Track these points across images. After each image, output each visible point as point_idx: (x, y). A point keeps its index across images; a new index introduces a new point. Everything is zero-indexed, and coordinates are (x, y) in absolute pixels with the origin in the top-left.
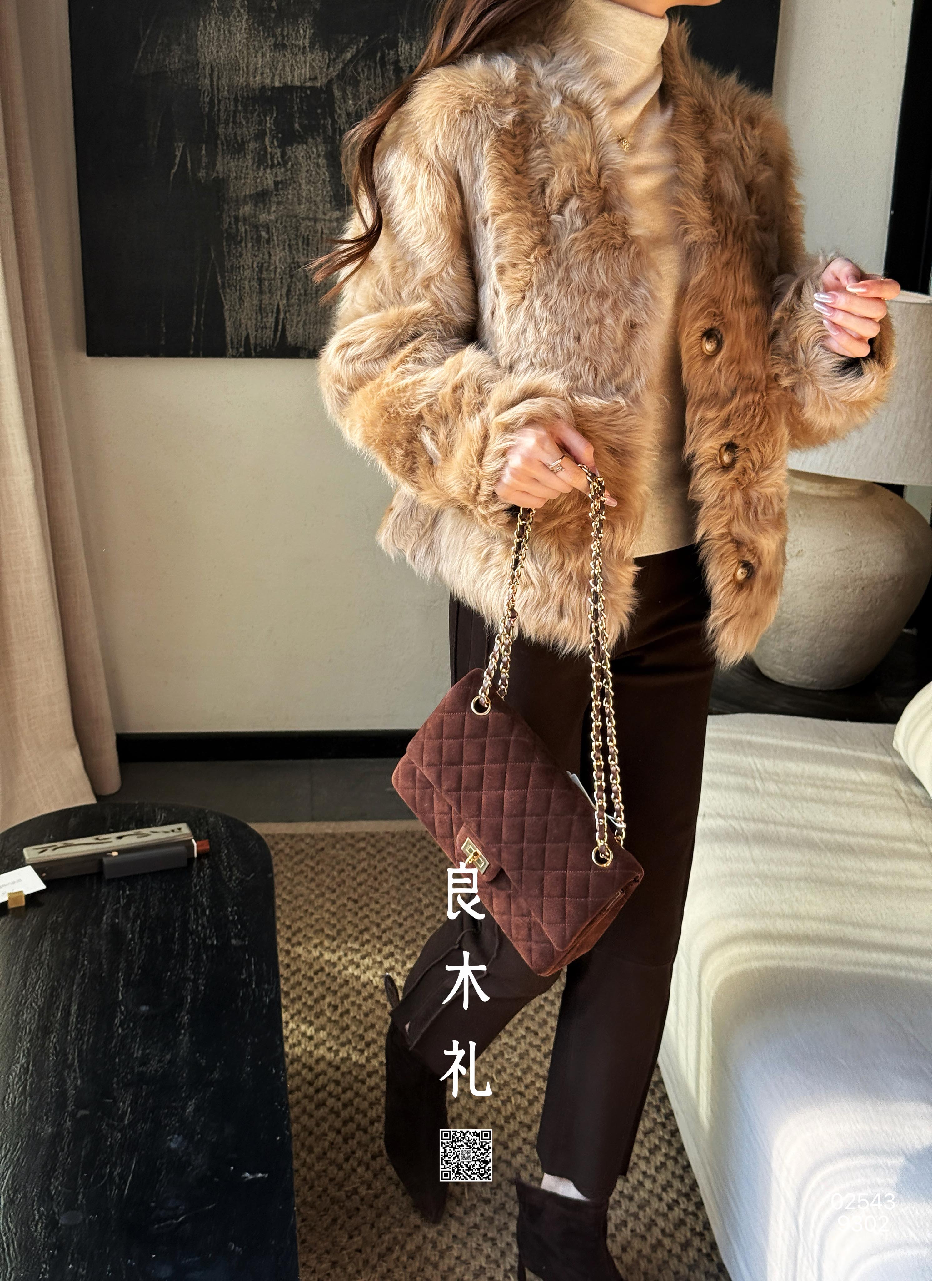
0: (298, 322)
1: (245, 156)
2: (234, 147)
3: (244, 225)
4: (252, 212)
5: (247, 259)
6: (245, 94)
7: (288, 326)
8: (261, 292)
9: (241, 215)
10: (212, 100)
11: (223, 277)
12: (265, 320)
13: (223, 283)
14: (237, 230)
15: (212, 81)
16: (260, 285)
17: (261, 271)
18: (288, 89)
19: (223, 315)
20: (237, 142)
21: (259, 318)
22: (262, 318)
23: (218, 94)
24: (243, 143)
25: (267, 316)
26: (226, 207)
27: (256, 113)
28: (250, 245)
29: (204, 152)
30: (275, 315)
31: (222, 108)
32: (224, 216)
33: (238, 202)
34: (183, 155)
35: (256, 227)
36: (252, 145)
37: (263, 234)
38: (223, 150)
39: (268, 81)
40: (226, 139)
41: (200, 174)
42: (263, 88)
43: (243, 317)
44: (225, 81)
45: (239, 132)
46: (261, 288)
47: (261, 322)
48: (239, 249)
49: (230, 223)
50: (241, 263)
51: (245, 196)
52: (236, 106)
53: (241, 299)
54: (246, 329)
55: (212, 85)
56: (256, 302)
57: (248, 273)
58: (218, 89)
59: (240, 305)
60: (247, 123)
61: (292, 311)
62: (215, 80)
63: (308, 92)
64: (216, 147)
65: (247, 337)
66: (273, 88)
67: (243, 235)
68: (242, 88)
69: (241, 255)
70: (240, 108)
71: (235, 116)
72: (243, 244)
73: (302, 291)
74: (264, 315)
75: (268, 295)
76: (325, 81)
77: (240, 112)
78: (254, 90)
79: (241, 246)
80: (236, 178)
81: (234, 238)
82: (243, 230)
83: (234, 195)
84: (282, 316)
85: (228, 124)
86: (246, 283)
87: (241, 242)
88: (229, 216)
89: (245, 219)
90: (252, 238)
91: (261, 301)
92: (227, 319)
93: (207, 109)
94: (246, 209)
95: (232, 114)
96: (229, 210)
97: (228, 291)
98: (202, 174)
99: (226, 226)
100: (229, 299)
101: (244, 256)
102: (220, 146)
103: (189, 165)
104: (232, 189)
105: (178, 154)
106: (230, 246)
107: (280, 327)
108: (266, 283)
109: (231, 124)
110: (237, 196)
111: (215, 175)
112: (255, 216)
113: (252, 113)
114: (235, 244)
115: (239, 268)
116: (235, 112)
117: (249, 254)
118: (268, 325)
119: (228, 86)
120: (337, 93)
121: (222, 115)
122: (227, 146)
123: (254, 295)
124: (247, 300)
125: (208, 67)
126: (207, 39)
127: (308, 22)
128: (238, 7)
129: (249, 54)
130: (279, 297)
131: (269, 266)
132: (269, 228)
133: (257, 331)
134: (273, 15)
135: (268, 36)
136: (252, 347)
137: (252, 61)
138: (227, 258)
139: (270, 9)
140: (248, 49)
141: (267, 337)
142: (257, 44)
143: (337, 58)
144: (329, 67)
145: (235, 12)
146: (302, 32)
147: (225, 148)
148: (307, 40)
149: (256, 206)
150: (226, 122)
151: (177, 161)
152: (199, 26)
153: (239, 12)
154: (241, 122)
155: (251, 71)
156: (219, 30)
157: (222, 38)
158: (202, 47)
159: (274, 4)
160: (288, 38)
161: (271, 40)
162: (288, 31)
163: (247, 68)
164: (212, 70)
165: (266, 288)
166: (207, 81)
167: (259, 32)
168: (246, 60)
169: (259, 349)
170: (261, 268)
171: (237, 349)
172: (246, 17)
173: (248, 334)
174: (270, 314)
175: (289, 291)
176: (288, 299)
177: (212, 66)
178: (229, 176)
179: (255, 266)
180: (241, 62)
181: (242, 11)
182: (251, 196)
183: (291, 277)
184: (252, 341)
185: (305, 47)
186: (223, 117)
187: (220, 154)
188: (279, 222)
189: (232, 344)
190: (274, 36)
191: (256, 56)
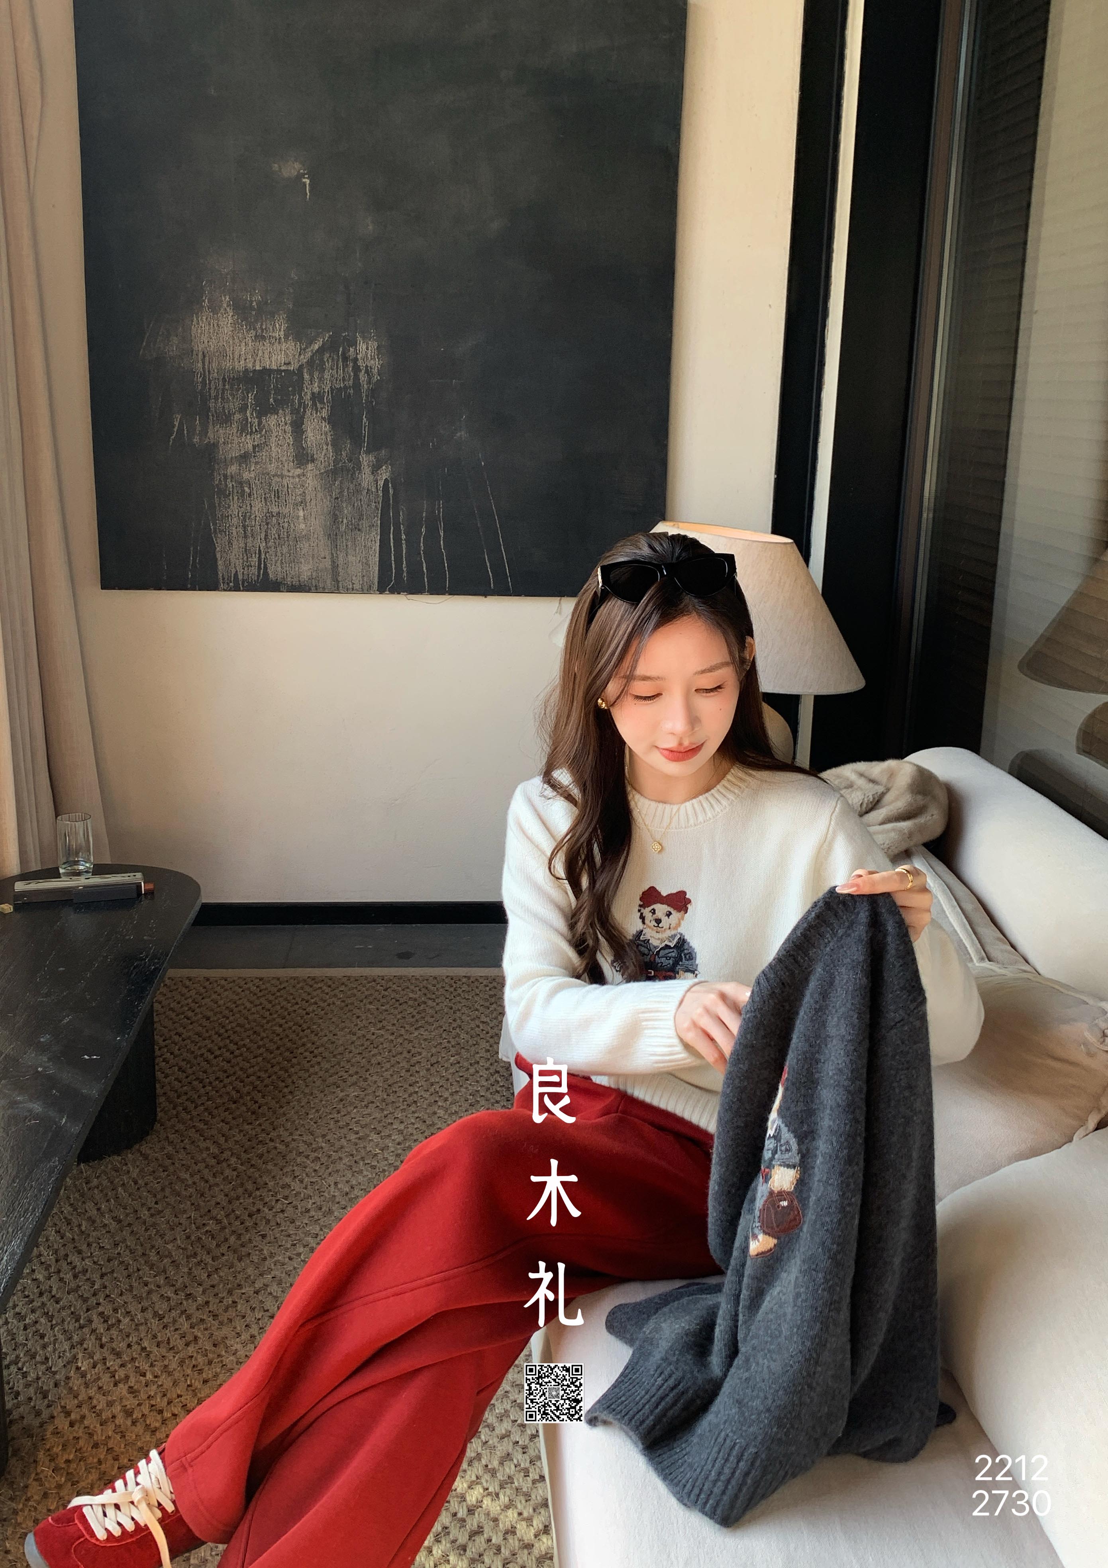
0: (276, 563)
1: (231, 425)
2: (222, 418)
3: (232, 481)
4: (238, 471)
5: (234, 510)
6: (232, 376)
7: (269, 565)
8: (246, 537)
9: (228, 474)
10: (204, 380)
11: (215, 524)
12: (250, 559)
13: (215, 529)
14: (226, 486)
15: (203, 363)
16: (244, 531)
17: (245, 520)
18: (266, 372)
19: (215, 556)
20: (225, 414)
21: (245, 558)
22: (247, 558)
23: (209, 375)
24: (230, 415)
25: (252, 557)
26: (216, 467)
27: (240, 391)
28: (236, 498)
29: (198, 422)
30: (257, 556)
31: (213, 387)
32: (215, 474)
33: (227, 463)
34: (181, 424)
35: (241, 483)
36: (237, 416)
37: (246, 489)
38: (213, 421)
39: (250, 365)
40: (216, 412)
42: (246, 371)
43: (232, 557)
44: (214, 365)
45: (226, 406)
46: (245, 533)
47: (247, 562)
48: (228, 502)
49: (220, 480)
50: (230, 513)
51: (232, 458)
52: (224, 385)
53: (230, 543)
54: (235, 567)
55: (204, 368)
56: (242, 545)
57: (235, 521)
58: (209, 371)
59: (229, 547)
60: (233, 399)
61: (270, 552)
62: (207, 364)
63: (283, 374)
64: (208, 418)
65: (236, 574)
66: (255, 370)
67: (231, 490)
68: (229, 371)
69: (229, 507)
70: (227, 387)
71: (223, 393)
72: (231, 498)
73: (277, 536)
74: (249, 555)
75: (251, 539)
76: (297, 366)
77: (227, 390)
78: (239, 372)
79: (229, 499)
80: (224, 443)
81: (224, 493)
82: (231, 485)
83: (223, 457)
84: (263, 557)
85: (218, 399)
86: (234, 529)
87: (229, 495)
88: (219, 474)
89: (232, 477)
90: (237, 492)
91: (246, 544)
92: (219, 559)
93: (200, 387)
94: (233, 469)
95: (220, 391)
96: (219, 469)
97: (219, 535)
98: (196, 440)
99: (217, 482)
100: (220, 542)
101: (231, 507)
102: (211, 417)
103: (185, 432)
104: (221, 452)
105: (177, 423)
106: (220, 498)
107: (262, 565)
108: (249, 529)
109: (220, 400)
110: (225, 458)
111: (207, 441)
112: (240, 474)
113: (237, 391)
114: (224, 497)
115: (228, 516)
116: (223, 390)
117: (235, 506)
118: (253, 564)
119: (218, 369)
120: (306, 376)
121: (212, 392)
122: (217, 417)
123: (240, 539)
124: (235, 543)
125: (200, 354)
126: (199, 331)
127: (283, 318)
128: (225, 305)
129: (234, 343)
130: (259, 541)
131: (250, 516)
132: (250, 484)
133: (244, 569)
134: (254, 313)
135: (250, 329)
136: (241, 583)
137: (237, 349)
138: (218, 508)
139: (251, 308)
140: (234, 339)
141: (252, 574)
142: (240, 335)
143: (307, 347)
144: (300, 354)
145: (222, 311)
146: (277, 326)
147: (215, 419)
148: (282, 333)
149: (240, 466)
150: (216, 398)
151: (175, 430)
152: (192, 321)
153: (226, 309)
154: (228, 398)
155: (236, 357)
156: (210, 324)
157: (211, 331)
158: (195, 338)
159: (254, 304)
160: (267, 331)
161: (253, 333)
162: (266, 325)
163: (233, 354)
164: (204, 356)
165: (249, 533)
166: (200, 365)
167: (242, 326)
168: (231, 349)
169: (246, 584)
170: (244, 517)
171: (228, 584)
172: (231, 314)
173: (237, 571)
174: (254, 555)
175: (266, 535)
176: (266, 543)
177: (203, 353)
178: (219, 441)
179: (240, 515)
180: (228, 350)
181: (228, 309)
182: (236, 457)
183: (267, 524)
184: (240, 577)
185: (280, 338)
186: (213, 394)
187: (211, 423)
188: (257, 479)
189: (223, 579)
190: (255, 329)
191: (240, 346)
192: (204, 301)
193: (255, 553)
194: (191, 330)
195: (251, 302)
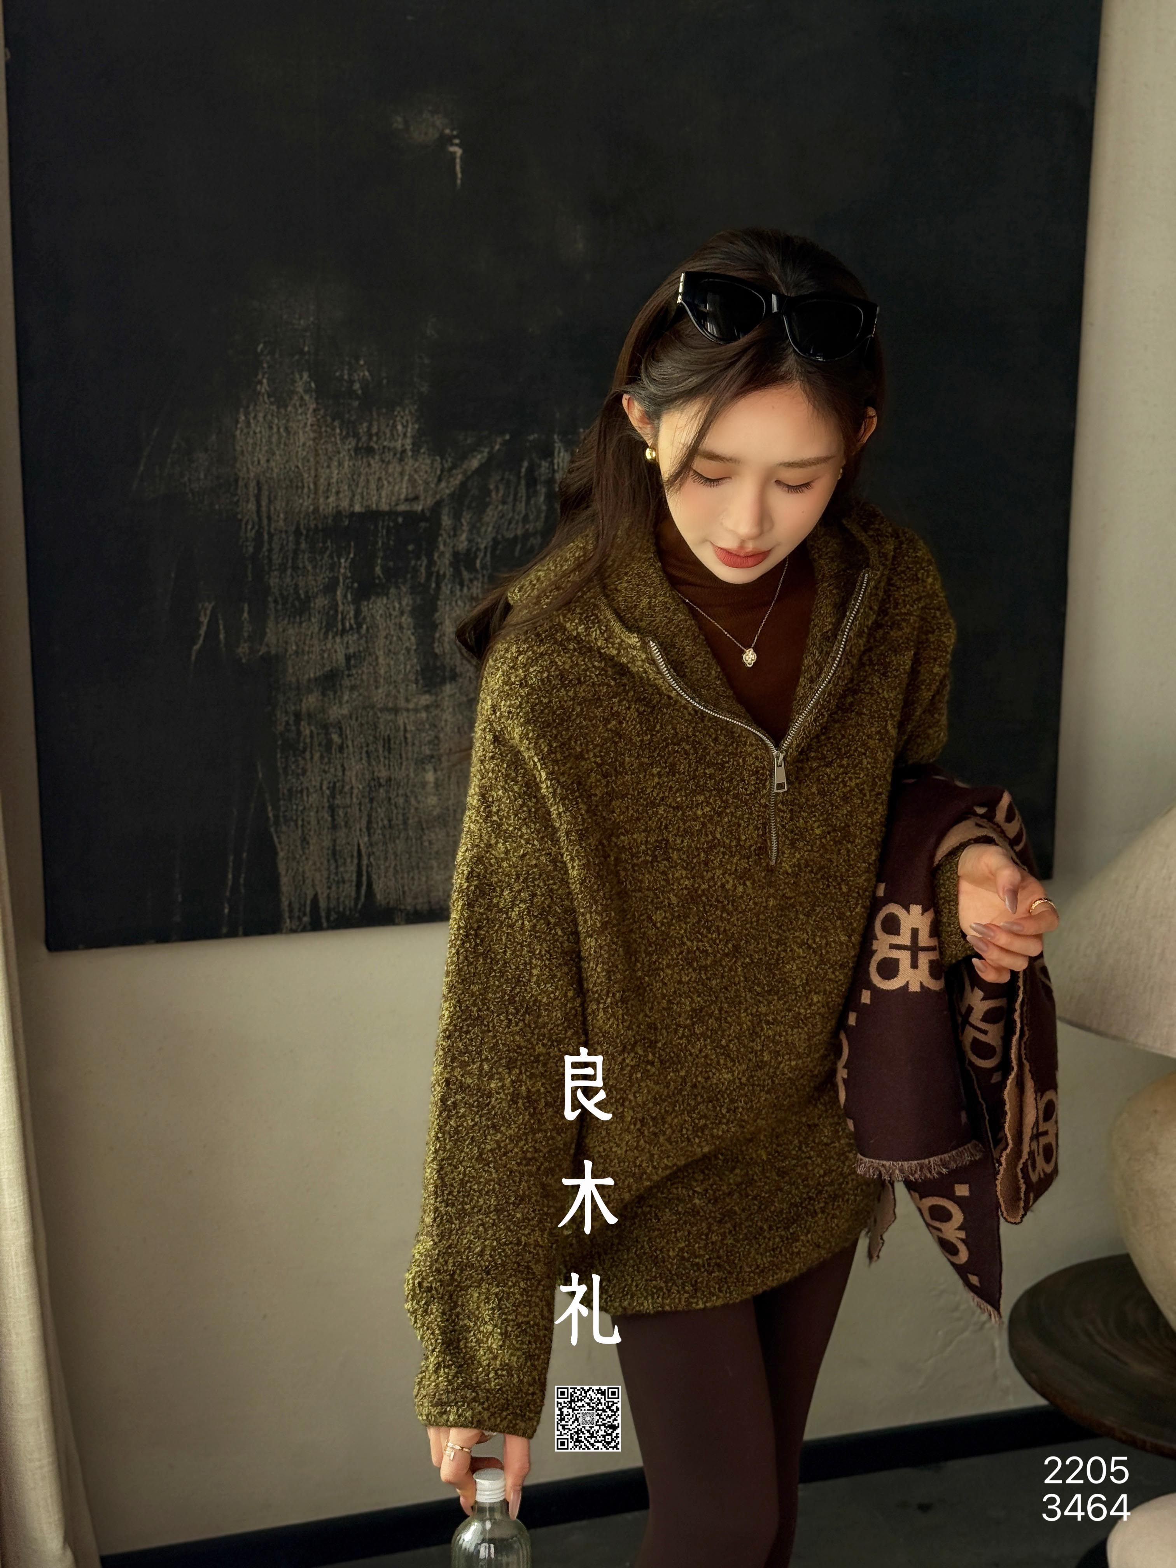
0: (386, 872)
1: (310, 619)
2: (293, 605)
3: (309, 724)
4: (319, 705)
5: (313, 779)
6: (312, 524)
7: (374, 877)
8: (333, 828)
9: (304, 710)
10: (259, 534)
12: (342, 869)
13: (276, 817)
14: (299, 733)
15: (259, 503)
16: (332, 816)
17: (333, 796)
18: (371, 517)
19: (275, 867)
20: (298, 598)
21: (333, 867)
22: (337, 868)
23: (269, 525)
24: (308, 599)
25: (345, 863)
26: (281, 699)
27: (328, 553)
28: (317, 756)
29: (246, 615)
30: (355, 861)
31: (276, 547)
32: (278, 713)
33: (299, 690)
34: (213, 619)
35: (325, 727)
38: (276, 610)
39: (345, 504)
40: (281, 594)
41: (240, 650)
42: (338, 515)
43: (308, 868)
44: (279, 505)
45: (301, 583)
46: (333, 820)
47: (336, 874)
48: (302, 762)
49: (287, 723)
50: (305, 785)
51: (309, 680)
52: (298, 543)
53: (304, 840)
54: (314, 886)
55: (258, 511)
56: (327, 843)
57: (314, 798)
58: (269, 518)
59: (303, 849)
60: (315, 567)
61: (377, 853)
62: (264, 503)
63: (402, 520)
64: (266, 606)
65: (315, 899)
66: (353, 515)
67: (308, 740)
68: (307, 514)
69: (304, 772)
70: (303, 546)
71: (295, 559)
72: (307, 755)
73: (386, 822)
74: (340, 861)
75: (344, 830)
76: (430, 502)
77: (304, 552)
78: (325, 517)
79: (304, 759)
80: (296, 652)
81: (293, 747)
82: (308, 732)
83: (294, 680)
84: (365, 862)
85: (285, 570)
86: (312, 814)
87: (304, 751)
88: (286, 712)
89: (309, 715)
90: (320, 745)
91: (335, 841)
92: (282, 870)
93: (251, 549)
94: (311, 701)
95: (291, 555)
96: (286, 703)
97: (283, 827)
98: (243, 649)
99: (281, 728)
100: (285, 841)
101: (308, 773)
102: (272, 605)
103: (222, 636)
104: (291, 671)
105: (205, 620)
106: (286, 757)
107: (364, 879)
108: (341, 813)
109: (289, 572)
110: (298, 681)
111: (263, 650)
112: (323, 711)
113: (322, 552)
114: (295, 756)
115: (301, 792)
116: (296, 552)
117: (316, 770)
118: (347, 877)
119: (286, 513)
120: (446, 522)
121: (274, 557)
122: (284, 604)
123: (324, 833)
124: (313, 840)
125: (253, 485)
126: (250, 441)
127: (410, 411)
128: (300, 390)
129: (317, 463)
130: (358, 833)
131: (343, 787)
132: (341, 729)
133: (329, 888)
134: (356, 403)
135: (347, 436)
136: (323, 914)
137: (324, 473)
138: (282, 778)
139: (351, 393)
140: (317, 455)
141: (346, 897)
142: (330, 447)
143: (454, 466)
144: (440, 480)
145: (296, 400)
146: (400, 427)
147: (280, 607)
148: (408, 441)
149: (324, 694)
150: (283, 569)
151: (203, 630)
152: (237, 422)
153: (302, 398)
154: (304, 567)
155: (322, 488)
156: (271, 428)
157: (274, 439)
158: (242, 452)
159: (357, 386)
160: (379, 439)
161: (351, 443)
162: (379, 426)
163: (315, 484)
164: (260, 489)
165: (340, 821)
166: (252, 506)
167: (334, 429)
168: (313, 473)
169: (333, 916)
170: (333, 789)
171: (299, 919)
172: (312, 406)
173: (316, 896)
174: (349, 860)
175: (369, 822)
176: (369, 835)
177: (258, 483)
178: (286, 650)
179: (324, 788)
180: (306, 475)
181: (307, 397)
182: (316, 679)
183: (372, 800)
184: (323, 904)
185: (404, 451)
186: (276, 558)
187: (272, 617)
188: (354, 717)
189: (291, 911)
190: (356, 435)
191: (329, 467)
192: (261, 383)
193: (352, 856)
194: (234, 436)
195: (351, 382)
